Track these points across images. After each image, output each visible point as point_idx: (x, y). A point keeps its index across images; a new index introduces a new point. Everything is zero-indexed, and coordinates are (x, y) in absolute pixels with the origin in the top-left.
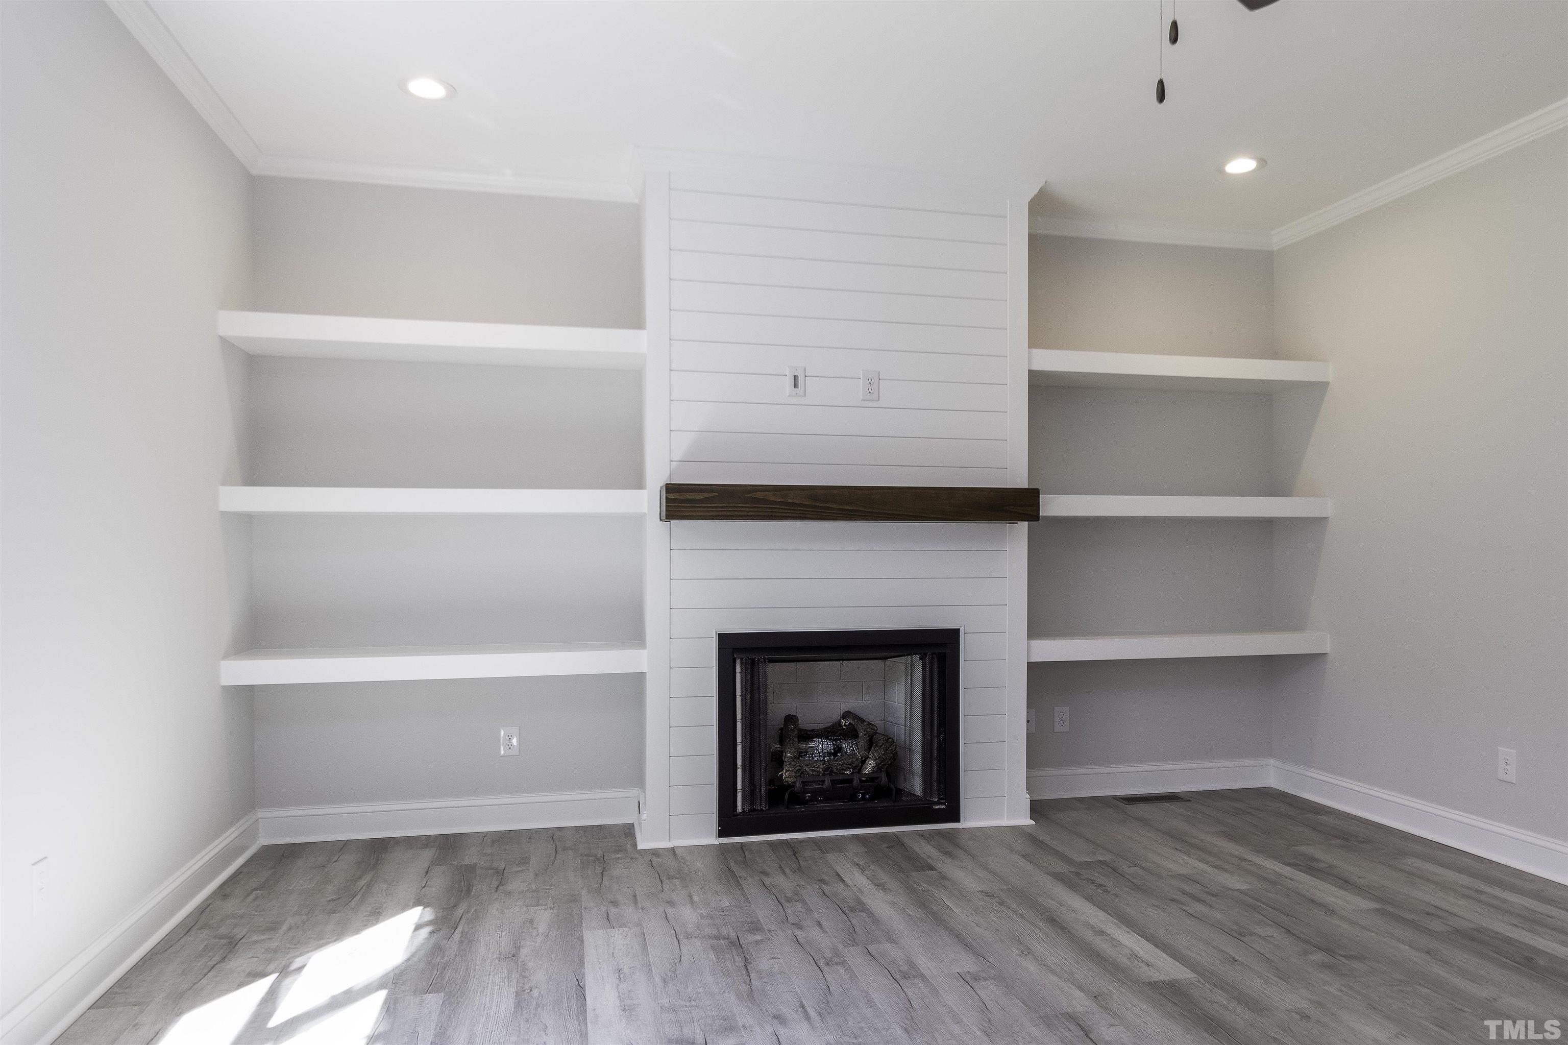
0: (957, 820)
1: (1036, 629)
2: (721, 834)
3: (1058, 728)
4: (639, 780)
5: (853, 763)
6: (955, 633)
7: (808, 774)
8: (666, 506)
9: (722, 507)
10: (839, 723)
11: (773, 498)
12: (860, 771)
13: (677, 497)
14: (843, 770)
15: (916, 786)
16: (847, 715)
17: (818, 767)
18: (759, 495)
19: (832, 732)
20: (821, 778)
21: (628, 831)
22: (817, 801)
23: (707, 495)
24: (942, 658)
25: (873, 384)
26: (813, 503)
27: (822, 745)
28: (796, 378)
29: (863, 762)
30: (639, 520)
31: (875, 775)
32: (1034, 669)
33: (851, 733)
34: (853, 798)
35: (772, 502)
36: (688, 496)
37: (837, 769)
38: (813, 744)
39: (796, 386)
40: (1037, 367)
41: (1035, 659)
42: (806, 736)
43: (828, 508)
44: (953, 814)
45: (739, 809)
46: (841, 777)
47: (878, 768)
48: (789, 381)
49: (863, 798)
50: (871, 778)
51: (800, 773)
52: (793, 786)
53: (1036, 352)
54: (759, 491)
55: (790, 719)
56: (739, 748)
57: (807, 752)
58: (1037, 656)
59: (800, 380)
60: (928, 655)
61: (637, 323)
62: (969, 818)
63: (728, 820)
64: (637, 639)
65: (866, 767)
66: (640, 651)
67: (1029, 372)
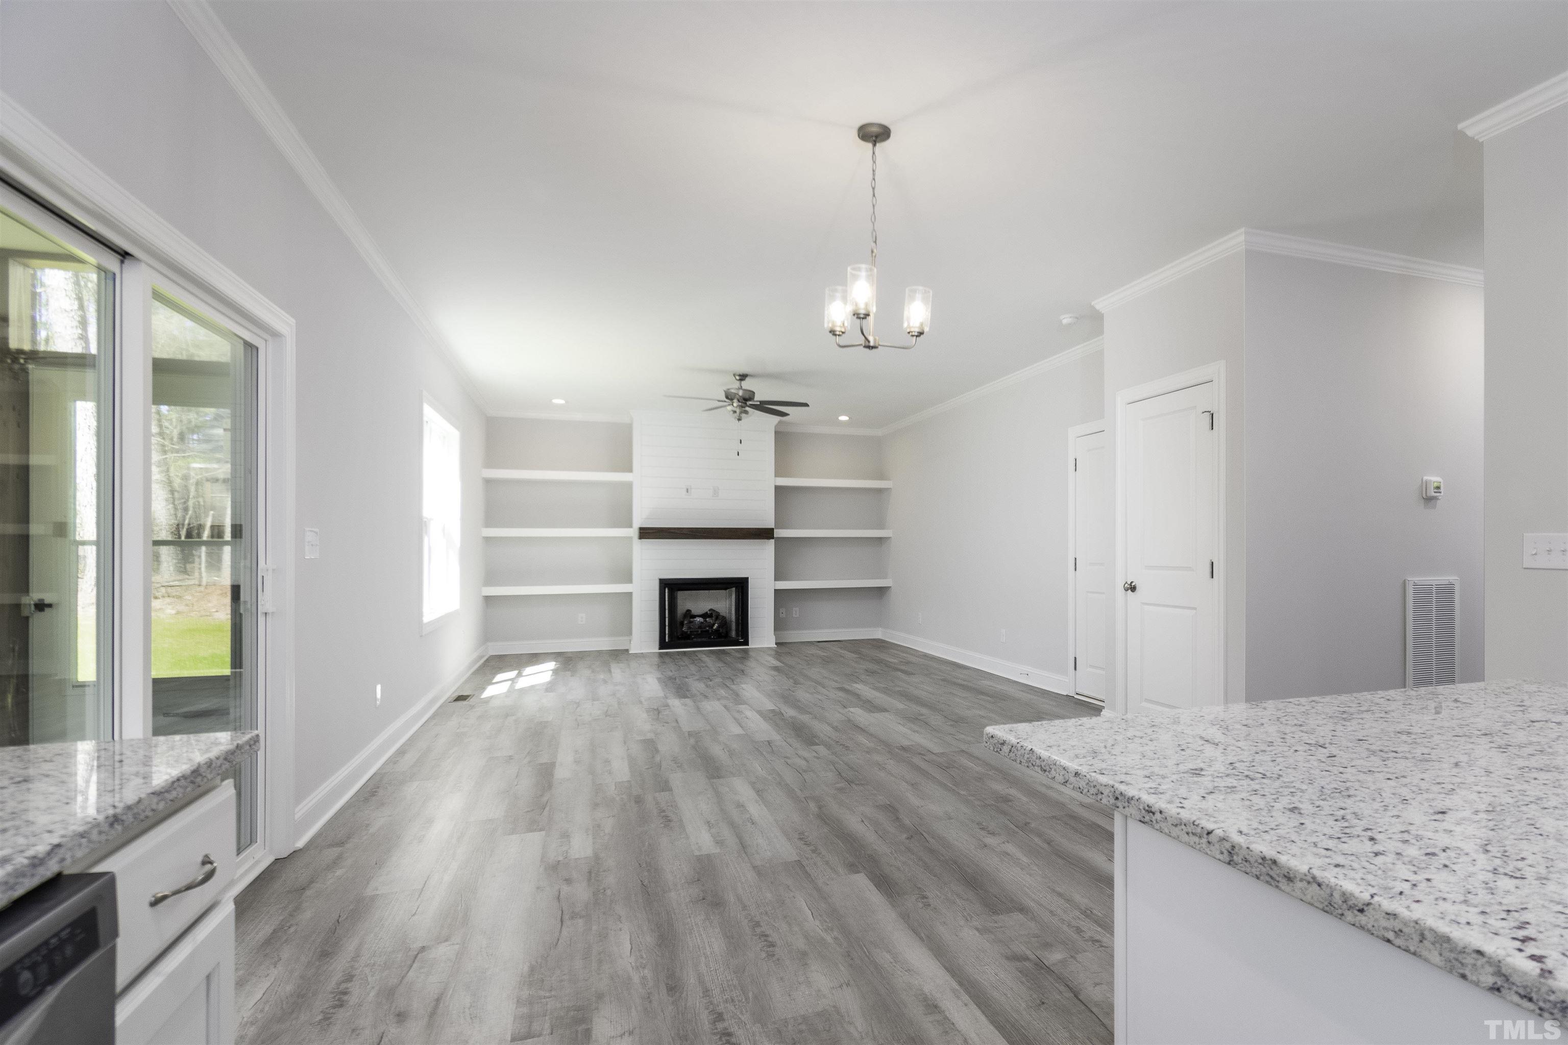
0: (748, 645)
1: (777, 578)
2: (660, 649)
3: (794, 616)
4: (630, 633)
5: (710, 626)
6: (747, 579)
7: (693, 629)
8: (640, 535)
9: (659, 535)
10: (707, 612)
11: (677, 532)
12: (712, 627)
13: (644, 532)
14: (706, 628)
15: (733, 634)
16: (711, 610)
17: (697, 627)
18: (673, 531)
19: (704, 616)
20: (698, 631)
21: (627, 650)
22: (696, 638)
23: (654, 531)
24: (742, 587)
25: (716, 492)
26: (693, 534)
27: (698, 619)
28: (687, 489)
29: (714, 625)
30: (630, 538)
32: (777, 592)
33: (710, 616)
34: (710, 638)
36: (647, 531)
37: (704, 628)
38: (695, 620)
39: (687, 492)
40: (778, 484)
41: (776, 588)
42: (694, 616)
43: (697, 535)
44: (746, 643)
45: (667, 641)
47: (719, 627)
48: (685, 491)
49: (714, 638)
50: (717, 630)
51: (690, 628)
52: (688, 633)
53: (777, 478)
54: (672, 529)
55: (689, 611)
56: (667, 619)
57: (693, 622)
58: (778, 588)
59: (689, 490)
60: (736, 588)
61: (630, 470)
62: (752, 645)
63: (663, 645)
64: (630, 581)
65: (715, 627)
66: (631, 585)
67: (775, 486)
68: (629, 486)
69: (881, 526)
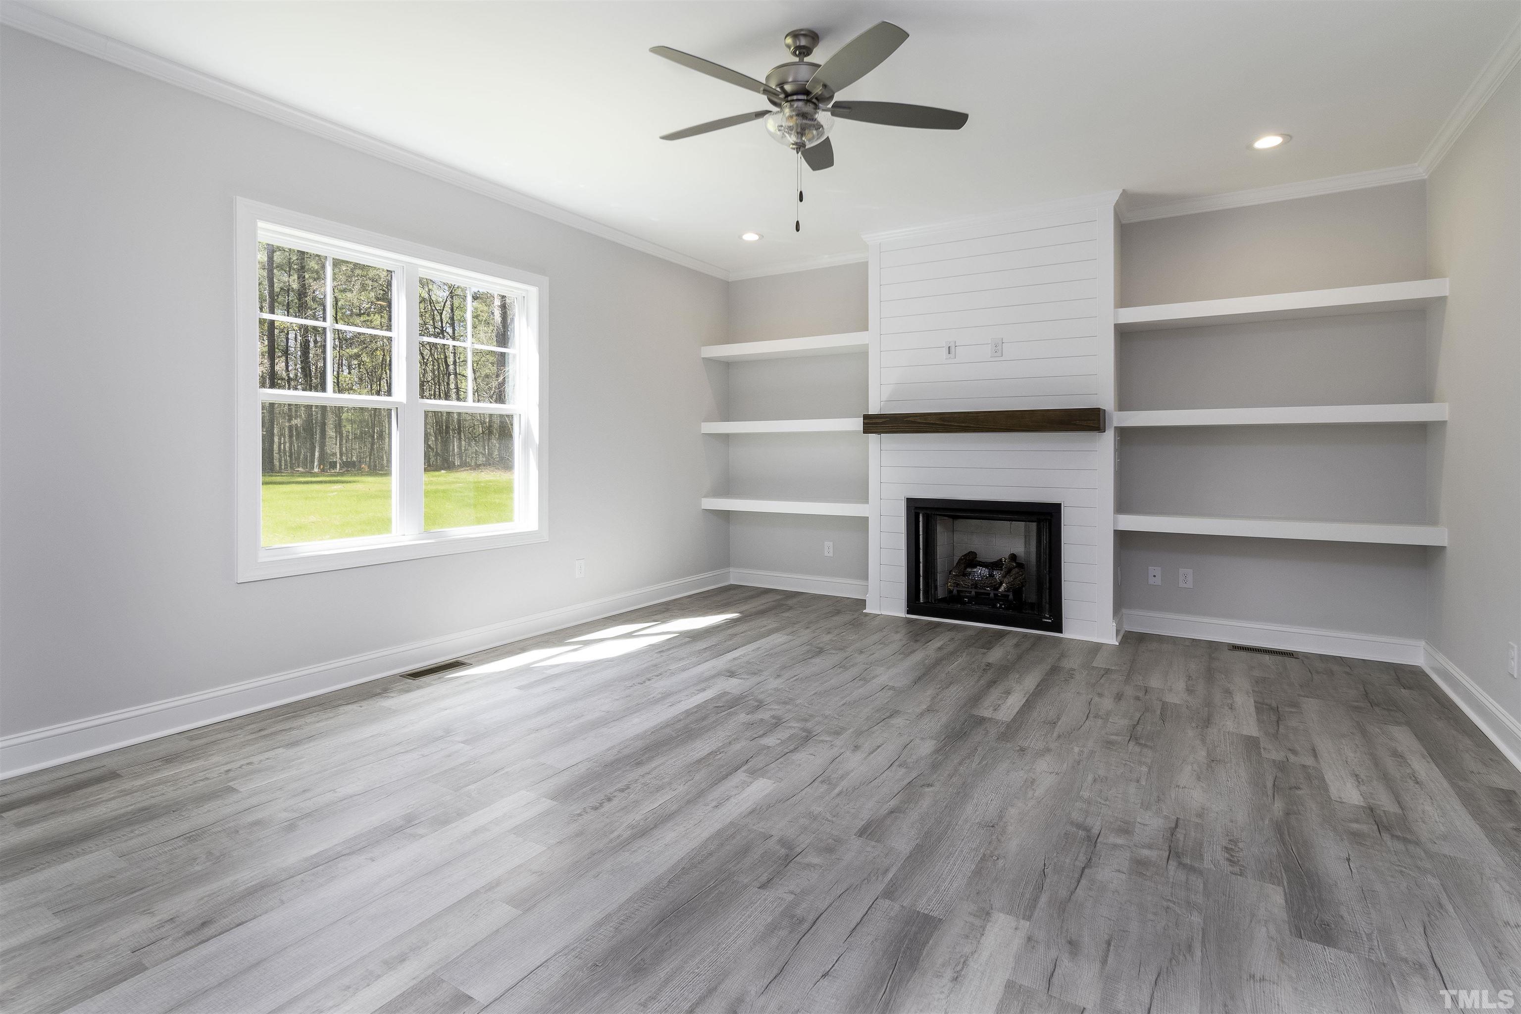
0: (1061, 631)
2: (908, 612)
3: (1181, 585)
4: (866, 577)
5: (991, 583)
6: (1057, 507)
7: (962, 586)
8: (863, 427)
9: (892, 426)
10: (1003, 560)
11: (919, 421)
12: (996, 588)
13: (869, 422)
14: (985, 587)
16: (1009, 555)
17: (969, 583)
18: (911, 419)
19: (994, 565)
20: (970, 590)
21: (862, 605)
22: (971, 603)
23: (884, 420)
24: (1050, 522)
25: (998, 347)
26: (943, 423)
27: (984, 571)
28: (950, 348)
29: (1001, 584)
31: (1006, 593)
32: (1119, 535)
33: (1002, 567)
34: (994, 606)
35: (919, 423)
36: (874, 421)
37: (980, 586)
38: (975, 570)
39: (949, 352)
40: (1121, 321)
41: (1120, 528)
42: (975, 565)
43: (951, 425)
44: (1057, 626)
45: (920, 600)
46: (982, 591)
47: (1008, 590)
48: (945, 350)
49: (1001, 607)
50: (1005, 596)
51: (957, 585)
52: (953, 592)
54: (910, 417)
55: (973, 554)
56: (921, 565)
57: (970, 574)
58: (1122, 527)
59: (952, 350)
60: (1039, 522)
61: (864, 326)
62: (1069, 633)
63: (913, 606)
64: (864, 499)
65: (1002, 589)
66: (866, 505)
67: (1117, 326)
68: (861, 355)
69: (1426, 396)
